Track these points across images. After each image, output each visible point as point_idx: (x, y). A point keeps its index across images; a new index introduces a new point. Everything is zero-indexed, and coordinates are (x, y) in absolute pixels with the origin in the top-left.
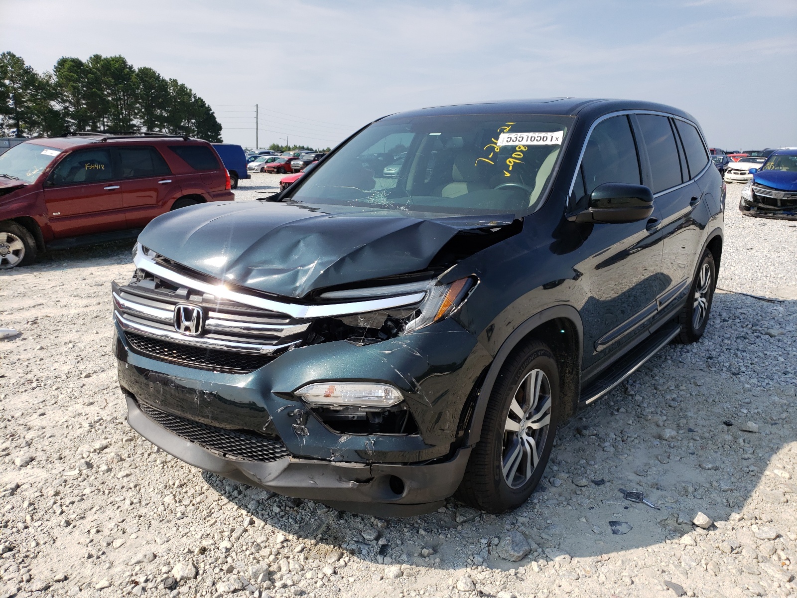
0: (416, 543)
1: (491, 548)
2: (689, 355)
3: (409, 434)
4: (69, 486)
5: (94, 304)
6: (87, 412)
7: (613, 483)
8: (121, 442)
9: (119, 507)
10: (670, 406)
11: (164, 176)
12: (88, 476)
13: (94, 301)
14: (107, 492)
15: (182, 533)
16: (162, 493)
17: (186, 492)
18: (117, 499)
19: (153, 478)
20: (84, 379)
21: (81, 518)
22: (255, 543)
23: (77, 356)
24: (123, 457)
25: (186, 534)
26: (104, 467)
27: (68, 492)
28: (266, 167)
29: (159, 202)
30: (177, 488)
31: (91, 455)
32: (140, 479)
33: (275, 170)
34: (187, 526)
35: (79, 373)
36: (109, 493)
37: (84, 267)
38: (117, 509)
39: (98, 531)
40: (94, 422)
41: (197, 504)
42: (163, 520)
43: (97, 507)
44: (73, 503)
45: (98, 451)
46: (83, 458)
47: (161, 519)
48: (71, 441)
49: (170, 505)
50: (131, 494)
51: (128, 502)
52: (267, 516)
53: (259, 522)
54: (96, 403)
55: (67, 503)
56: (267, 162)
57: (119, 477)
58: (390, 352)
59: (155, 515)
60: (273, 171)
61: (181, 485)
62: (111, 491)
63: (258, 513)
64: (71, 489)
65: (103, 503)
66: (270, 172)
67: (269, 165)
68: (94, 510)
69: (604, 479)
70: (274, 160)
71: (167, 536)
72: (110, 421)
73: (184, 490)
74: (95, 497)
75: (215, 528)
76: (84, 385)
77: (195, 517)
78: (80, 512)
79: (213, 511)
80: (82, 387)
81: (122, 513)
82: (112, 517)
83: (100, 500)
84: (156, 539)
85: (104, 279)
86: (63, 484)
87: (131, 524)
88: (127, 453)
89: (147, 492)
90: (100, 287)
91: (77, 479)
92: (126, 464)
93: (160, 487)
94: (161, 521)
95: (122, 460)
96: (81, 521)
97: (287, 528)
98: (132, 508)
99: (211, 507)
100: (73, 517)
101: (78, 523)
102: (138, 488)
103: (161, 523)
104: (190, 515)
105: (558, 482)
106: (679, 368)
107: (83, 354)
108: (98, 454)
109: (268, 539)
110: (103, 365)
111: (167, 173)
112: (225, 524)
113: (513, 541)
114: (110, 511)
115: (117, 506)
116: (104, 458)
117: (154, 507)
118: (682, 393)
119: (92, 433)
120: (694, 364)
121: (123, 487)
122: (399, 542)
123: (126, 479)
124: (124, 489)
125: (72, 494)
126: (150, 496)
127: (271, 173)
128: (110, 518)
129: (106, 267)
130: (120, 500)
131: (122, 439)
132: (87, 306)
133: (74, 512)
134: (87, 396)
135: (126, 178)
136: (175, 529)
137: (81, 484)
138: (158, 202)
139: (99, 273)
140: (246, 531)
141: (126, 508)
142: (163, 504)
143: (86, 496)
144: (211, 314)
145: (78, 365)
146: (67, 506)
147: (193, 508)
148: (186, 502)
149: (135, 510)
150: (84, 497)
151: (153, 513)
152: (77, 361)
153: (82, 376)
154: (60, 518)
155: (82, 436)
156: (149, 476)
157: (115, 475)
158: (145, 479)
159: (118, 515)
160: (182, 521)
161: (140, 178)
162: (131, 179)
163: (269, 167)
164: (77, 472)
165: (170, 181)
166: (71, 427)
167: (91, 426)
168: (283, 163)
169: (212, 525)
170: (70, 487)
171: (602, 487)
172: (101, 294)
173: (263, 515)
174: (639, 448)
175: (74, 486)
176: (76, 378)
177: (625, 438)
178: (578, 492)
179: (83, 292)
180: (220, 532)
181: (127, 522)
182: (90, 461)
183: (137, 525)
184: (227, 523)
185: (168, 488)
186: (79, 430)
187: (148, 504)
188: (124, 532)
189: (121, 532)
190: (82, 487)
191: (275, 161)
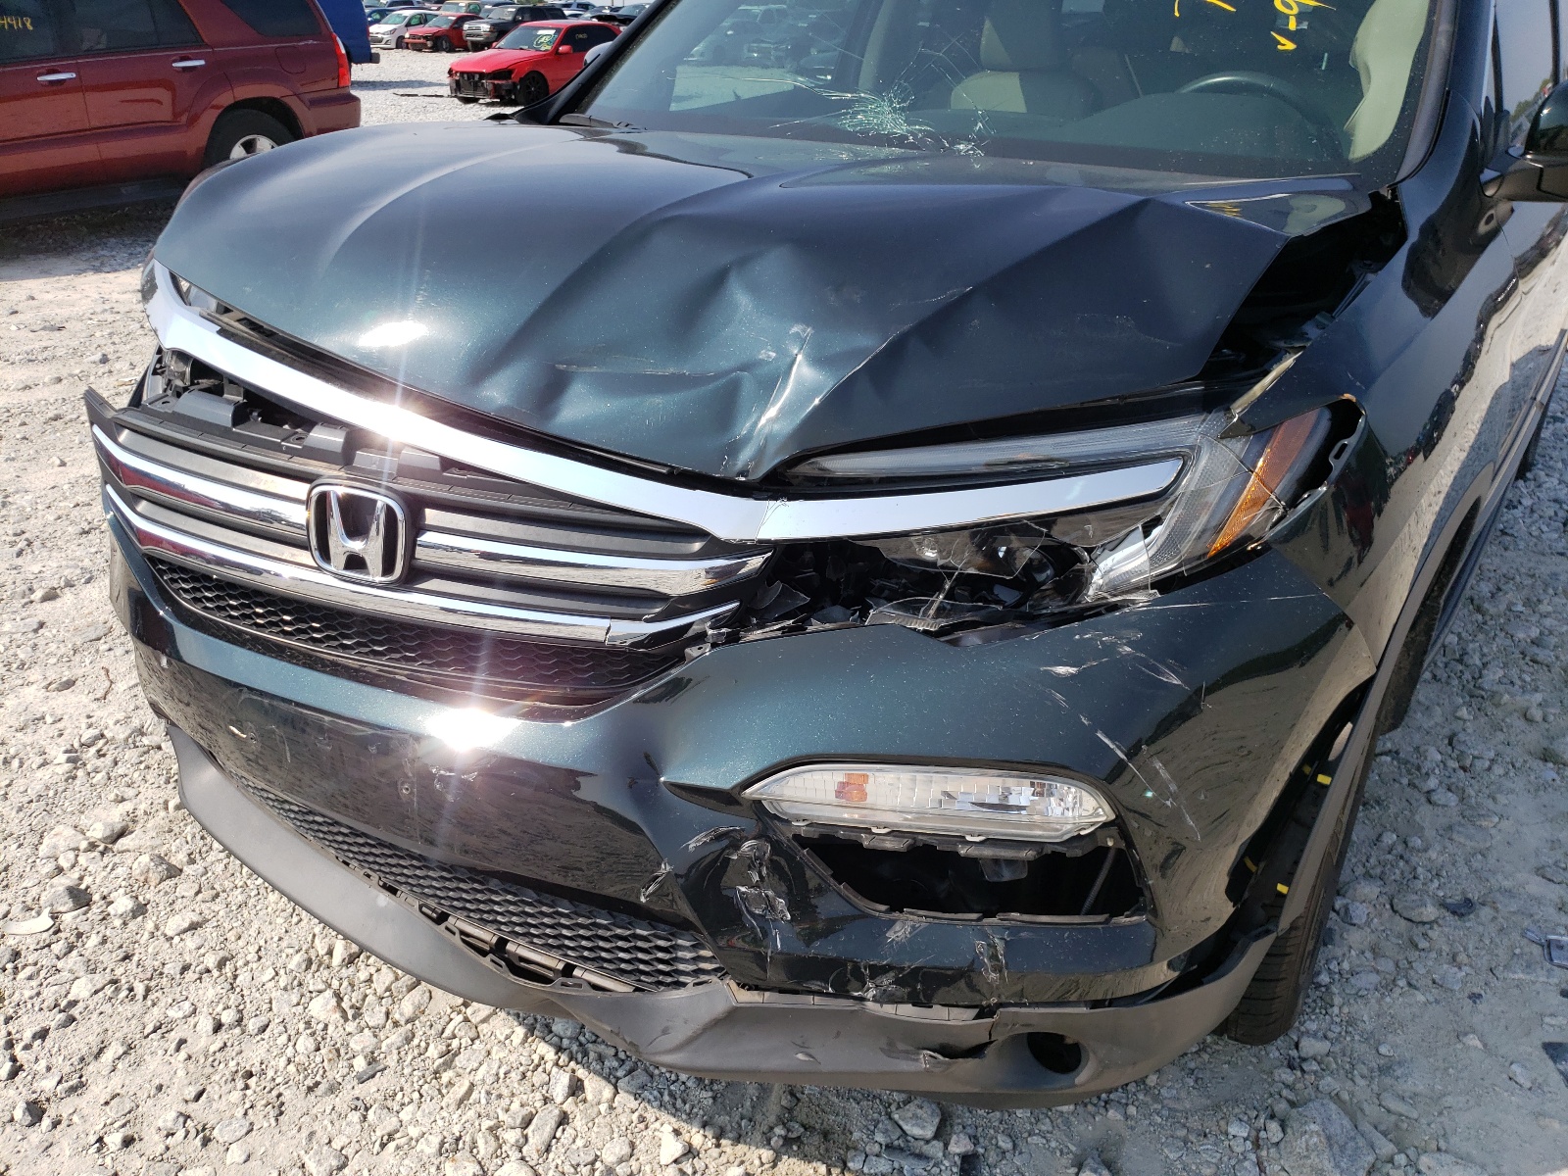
0: (1053, 1144)
1: (1264, 1153)
2: (1518, 512)
3: (1112, 916)
4: (28, 971)
5: (46, 380)
6: (59, 712)
7: (1496, 909)
8: (162, 814)
9: (182, 1042)
10: (1534, 661)
11: (186, 51)
12: (79, 935)
13: (46, 373)
14: (140, 989)
15: (379, 1133)
16: (300, 984)
17: (370, 980)
18: (173, 1013)
19: (266, 928)
20: (39, 606)
21: (73, 1090)
22: (598, 1164)
23: (16, 535)
24: (174, 861)
25: (391, 1137)
26: (123, 904)
27: (27, 994)
28: (407, 36)
29: (181, 114)
30: (341, 966)
31: (82, 859)
32: (231, 936)
33: (429, 44)
34: (389, 1103)
35: (24, 587)
36: (148, 990)
37: (11, 278)
38: (178, 1049)
39: (128, 1142)
40: (82, 745)
41: (407, 1022)
42: (317, 1084)
43: (114, 1050)
44: (43, 1034)
45: (101, 848)
46: (60, 870)
47: (309, 1082)
48: (20, 809)
49: (331, 1028)
50: (211, 994)
51: (206, 1024)
52: (615, 1064)
53: (596, 1087)
54: (78, 683)
55: (27, 1035)
56: (408, 25)
57: (170, 933)
58: (1072, 670)
59: (292, 1068)
60: (424, 46)
61: (350, 955)
62: (153, 984)
63: (586, 1054)
64: (34, 983)
65: (132, 1030)
66: (418, 48)
67: (413, 30)
68: (108, 1056)
69: (1470, 896)
70: (424, 20)
71: (337, 1144)
72: (126, 740)
73: (363, 975)
74: (107, 1008)
75: (471, 1114)
76: (41, 625)
77: (407, 1071)
78: (67, 1069)
79: (455, 1043)
80: (36, 631)
81: (191, 1066)
82: (164, 1080)
83: (123, 1019)
84: (306, 1159)
85: (65, 312)
86: (10, 966)
87: (224, 1106)
88: (186, 849)
89: (257, 982)
90: (57, 334)
91: (49, 946)
92: (186, 888)
93: (292, 965)
94: (310, 1089)
95: (174, 872)
96: (73, 1101)
97: (679, 1102)
98: (218, 1045)
99: (447, 1033)
100: (48, 1084)
101: (64, 1109)
102: (228, 969)
103: (312, 1097)
104: (392, 1061)
105: (1360, 912)
106: (1506, 549)
107: (32, 528)
108: (102, 854)
109: (632, 1145)
110: (87, 563)
111: (193, 43)
112: (500, 1096)
113: (1329, 1138)
114: (157, 1061)
115: (175, 1037)
116: (119, 871)
117: (284, 1037)
118: (1548, 622)
119: (78, 782)
120: (1539, 538)
121: (185, 968)
122: (1005, 1143)
123: (191, 942)
124: (190, 975)
125: (37, 1001)
126: (266, 997)
127: (420, 50)
128: (160, 1088)
129: (65, 280)
130: (180, 1014)
131: (166, 803)
132: (27, 387)
133: (49, 1069)
134: (53, 660)
135: (89, 53)
136: (355, 1117)
137: (60, 965)
138: (176, 115)
139: (50, 297)
140: (564, 1120)
141: (203, 1043)
142: (308, 1024)
143: (80, 1006)
144: (432, 516)
145: (19, 561)
146: (27, 1047)
147: (395, 1037)
148: (374, 1016)
149: (230, 1052)
150: (75, 1012)
151: (283, 1061)
152: (16, 549)
153: (33, 597)
154: (12, 1092)
155: (51, 793)
156: (256, 925)
157: (157, 928)
158: (245, 936)
159: (181, 1073)
160: (372, 1085)
161: (123, 54)
162: (99, 55)
163: (413, 36)
164: (45, 921)
165: (202, 62)
166: (15, 763)
167: (74, 760)
168: (445, 27)
169: (461, 1101)
170: (30, 978)
171: (1471, 922)
172: (60, 352)
173: (601, 1058)
174: (1512, 791)
175: (43, 974)
176: (17, 604)
177: (1468, 763)
178: (1423, 944)
179: (13, 348)
180: (491, 1129)
181: (210, 1100)
182: (81, 878)
183: (240, 1112)
184: (505, 1092)
185: (314, 967)
186: (39, 774)
187: (263, 1029)
188: (206, 1142)
189: (198, 1142)
190: (65, 975)
191: (426, 21)
